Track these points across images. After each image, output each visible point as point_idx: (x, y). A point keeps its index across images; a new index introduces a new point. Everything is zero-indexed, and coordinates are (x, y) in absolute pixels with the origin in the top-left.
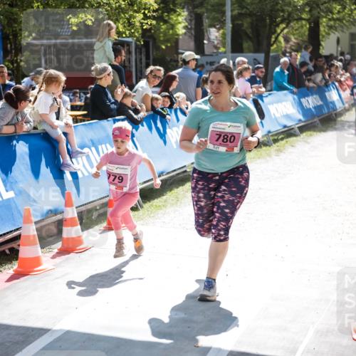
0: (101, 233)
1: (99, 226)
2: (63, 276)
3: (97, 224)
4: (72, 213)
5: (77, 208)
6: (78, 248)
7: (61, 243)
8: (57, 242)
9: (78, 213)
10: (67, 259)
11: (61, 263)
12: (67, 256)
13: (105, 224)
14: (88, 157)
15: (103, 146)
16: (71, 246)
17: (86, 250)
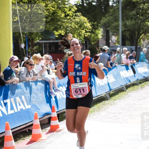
2: (51, 142)
4: (55, 115)
5: (57, 112)
6: (57, 130)
7: (50, 127)
9: (57, 115)
10: (52, 135)
11: (50, 136)
12: (52, 133)
16: (54, 129)
17: (60, 130)
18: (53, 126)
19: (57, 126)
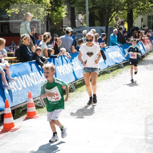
0: (24, 121)
1: (23, 116)
2: (4, 144)
3: (22, 116)
4: (8, 111)
5: (11, 108)
6: (12, 129)
7: (3, 126)
8: (2, 126)
9: (12, 111)
10: (6, 135)
11: (3, 137)
12: (6, 133)
13: (26, 116)
14: (17, 81)
15: (25, 76)
16: (8, 128)
17: (16, 129)
18: (7, 124)
19: (12, 125)
